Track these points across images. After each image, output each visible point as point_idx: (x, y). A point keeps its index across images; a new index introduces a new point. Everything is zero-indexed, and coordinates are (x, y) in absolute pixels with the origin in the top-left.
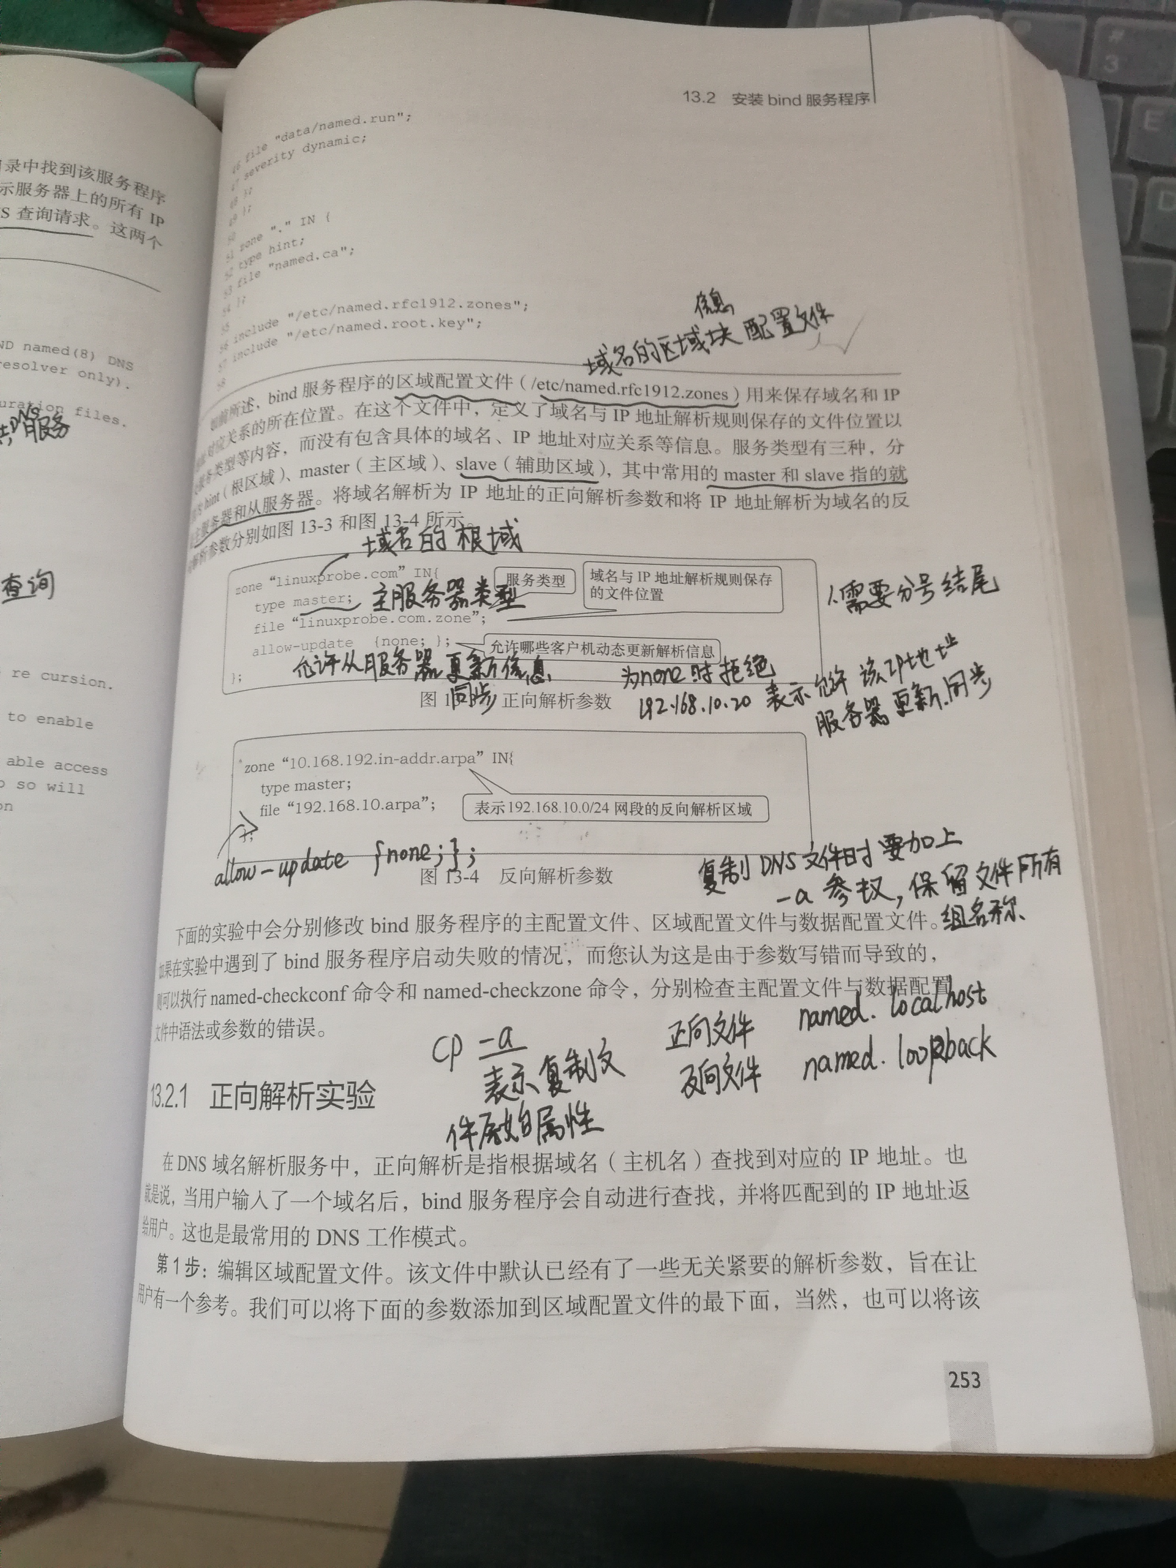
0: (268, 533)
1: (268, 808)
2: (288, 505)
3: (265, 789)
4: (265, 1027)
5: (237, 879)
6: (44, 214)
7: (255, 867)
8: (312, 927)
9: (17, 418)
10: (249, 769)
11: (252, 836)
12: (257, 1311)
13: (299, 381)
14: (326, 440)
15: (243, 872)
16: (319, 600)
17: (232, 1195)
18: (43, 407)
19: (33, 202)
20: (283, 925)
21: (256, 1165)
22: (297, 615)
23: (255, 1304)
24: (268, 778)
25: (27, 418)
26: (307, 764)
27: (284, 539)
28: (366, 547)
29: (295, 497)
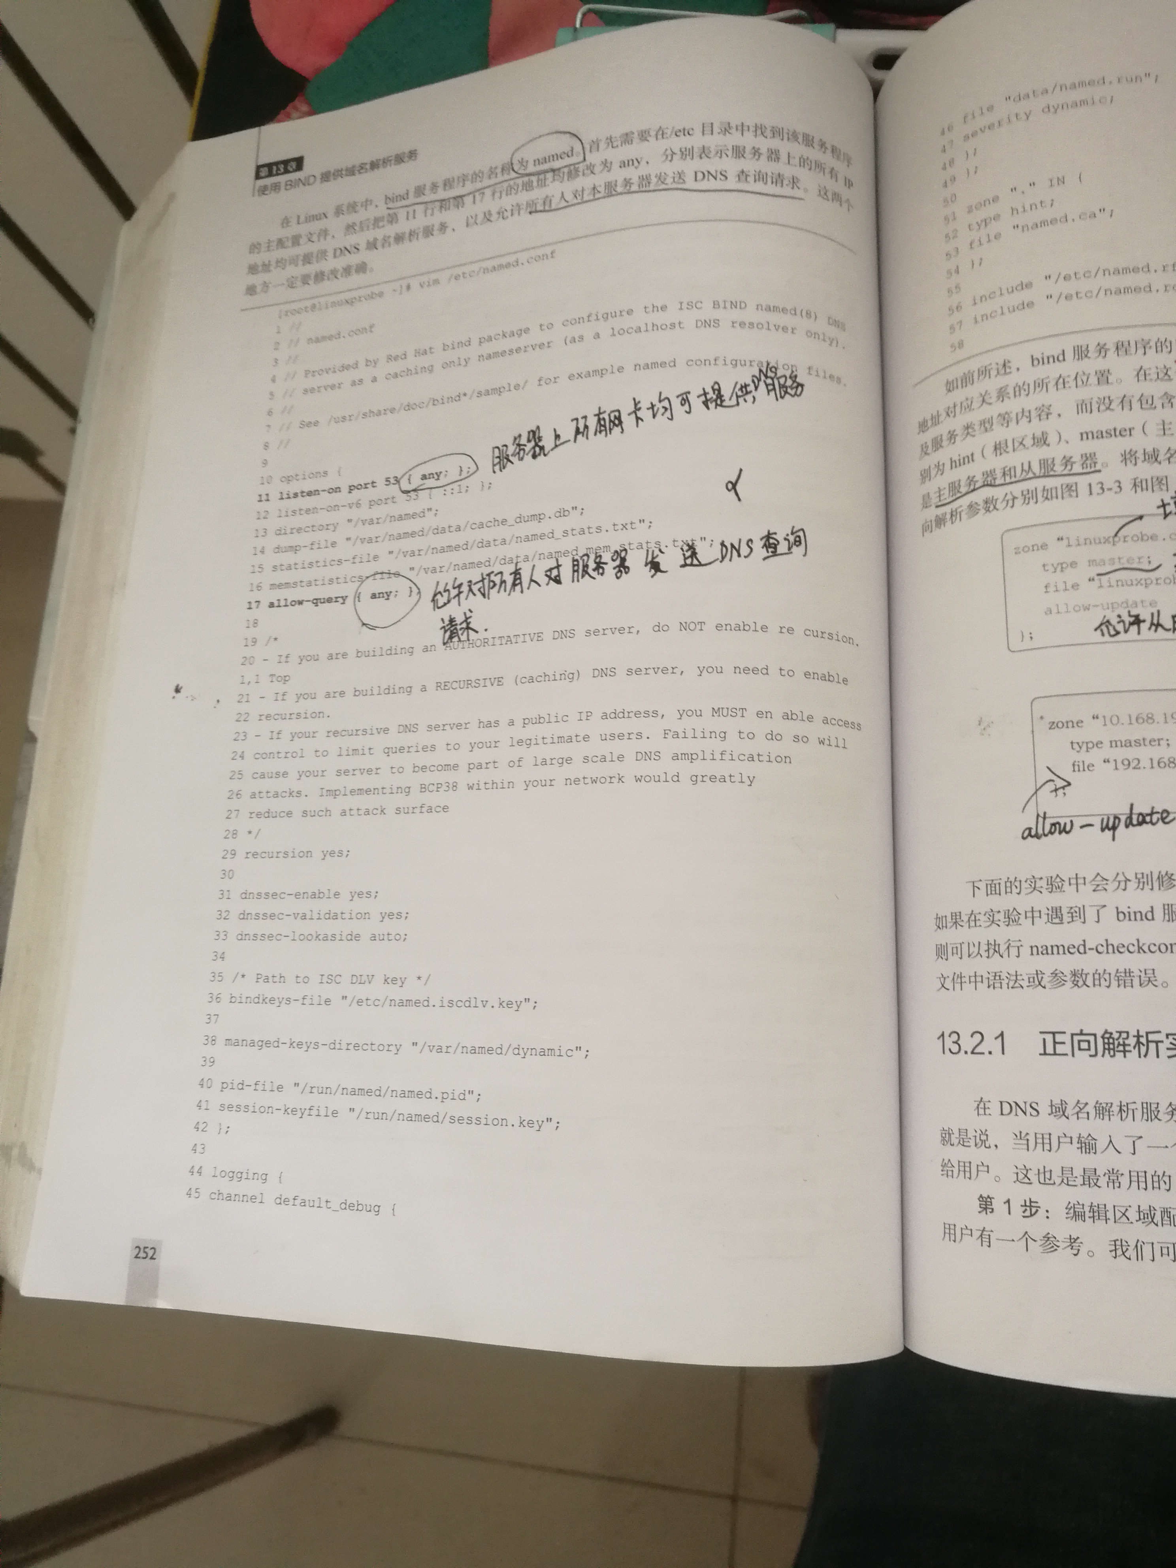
0: (1049, 495)
1: (1081, 764)
2: (1069, 467)
3: (1076, 746)
4: (1099, 978)
5: (1051, 833)
6: (760, 177)
7: (1071, 822)
8: (1143, 881)
9: (758, 377)
10: (1053, 725)
11: (1065, 791)
12: (1119, 1252)
13: (1068, 344)
14: (1106, 404)
15: (1057, 826)
16: (1117, 561)
17: (1075, 1140)
18: (780, 367)
19: (750, 165)
20: (1110, 877)
21: (1103, 1111)
22: (1093, 574)
23: (1115, 1245)
24: (1075, 734)
25: (766, 377)
26: (1121, 721)
27: (1068, 500)
28: (1161, 510)
29: (1077, 458)
